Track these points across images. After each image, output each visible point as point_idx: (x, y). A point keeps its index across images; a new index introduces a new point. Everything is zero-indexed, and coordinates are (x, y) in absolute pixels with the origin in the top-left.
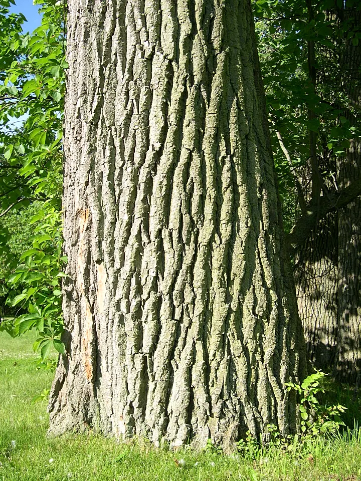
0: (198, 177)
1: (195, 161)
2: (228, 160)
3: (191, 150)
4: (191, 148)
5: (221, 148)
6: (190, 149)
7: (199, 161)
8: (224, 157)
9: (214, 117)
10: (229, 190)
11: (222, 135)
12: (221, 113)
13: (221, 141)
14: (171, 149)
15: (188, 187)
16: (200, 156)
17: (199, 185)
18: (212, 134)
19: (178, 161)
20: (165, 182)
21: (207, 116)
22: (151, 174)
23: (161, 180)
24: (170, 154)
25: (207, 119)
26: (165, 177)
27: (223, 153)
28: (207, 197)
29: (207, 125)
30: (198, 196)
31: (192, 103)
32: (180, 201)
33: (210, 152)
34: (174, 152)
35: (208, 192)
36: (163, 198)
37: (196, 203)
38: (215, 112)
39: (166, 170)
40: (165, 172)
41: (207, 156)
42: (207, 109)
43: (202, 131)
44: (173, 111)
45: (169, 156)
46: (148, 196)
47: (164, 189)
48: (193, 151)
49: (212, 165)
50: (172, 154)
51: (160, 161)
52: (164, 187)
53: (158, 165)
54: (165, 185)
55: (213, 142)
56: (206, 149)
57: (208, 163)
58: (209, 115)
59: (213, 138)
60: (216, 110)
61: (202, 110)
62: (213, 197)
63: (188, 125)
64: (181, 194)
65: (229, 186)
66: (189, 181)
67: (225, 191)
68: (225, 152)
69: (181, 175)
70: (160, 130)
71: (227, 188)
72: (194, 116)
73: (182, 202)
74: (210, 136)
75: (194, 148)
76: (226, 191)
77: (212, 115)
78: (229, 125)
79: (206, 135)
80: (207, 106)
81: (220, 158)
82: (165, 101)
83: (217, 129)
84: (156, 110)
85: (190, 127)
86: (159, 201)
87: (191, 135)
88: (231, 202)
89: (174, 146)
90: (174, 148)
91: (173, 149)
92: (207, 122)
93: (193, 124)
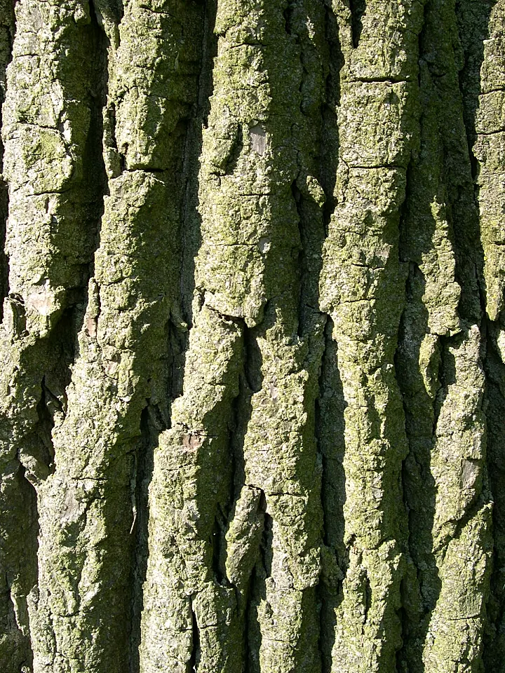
0: (290, 486)
1: (277, 393)
2: (466, 354)
3: (251, 323)
4: (250, 307)
5: (430, 290)
6: (240, 320)
7: (299, 392)
8: (444, 342)
9: (391, 98)
10: (470, 535)
11: (435, 208)
12: (427, 75)
13: (428, 246)
14: (121, 331)
15: (234, 549)
16: (302, 359)
17: (298, 533)
18: (376, 209)
19: (174, 389)
20: (95, 530)
21: (345, 99)
22: (23, 469)
23: (73, 516)
24: (116, 358)
25: (346, 112)
26: (91, 497)
27: (442, 319)
28: (350, 597)
29: (346, 155)
30: (293, 600)
31: (252, 20)
32: (185, 640)
33: (366, 325)
34: (139, 343)
35: (353, 558)
36: (91, 616)
37: (284, 634)
38: (396, 71)
39: (98, 458)
40: (91, 471)
41: (346, 349)
42: (346, 48)
43: (317, 192)
44: (129, 78)
45: (112, 368)
46: (14, 590)
47: (91, 566)
48: (260, 329)
49: (380, 406)
50: (127, 359)
51: (69, 390)
52: (92, 555)
53: (57, 418)
54: (99, 545)
55: (385, 256)
56: (344, 308)
57: (352, 392)
58: (361, 91)
59: (386, 235)
60: (402, 56)
61: (315, 60)
62: (379, 591)
63: (228, 165)
64: (191, 598)
65: (471, 509)
66: (242, 508)
67: (448, 538)
68: (451, 310)
69: (189, 487)
70: (54, 204)
71: (459, 524)
72: (263, 100)
73: (202, 639)
74: (368, 220)
75: (266, 309)
76: (457, 535)
77: (379, 91)
78: (472, 141)
79: (341, 219)
80: (345, 33)
81: (426, 350)
82: (79, 14)
83: (408, 174)
84: (28, 79)
85: (238, 177)
86: (66, 639)
87: (247, 229)
88: (480, 597)
89: (140, 305)
90: (143, 317)
91: (135, 325)
92: (346, 134)
93: (259, 150)
